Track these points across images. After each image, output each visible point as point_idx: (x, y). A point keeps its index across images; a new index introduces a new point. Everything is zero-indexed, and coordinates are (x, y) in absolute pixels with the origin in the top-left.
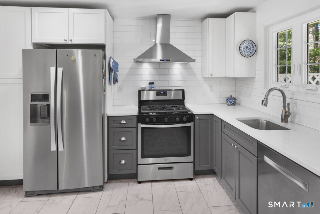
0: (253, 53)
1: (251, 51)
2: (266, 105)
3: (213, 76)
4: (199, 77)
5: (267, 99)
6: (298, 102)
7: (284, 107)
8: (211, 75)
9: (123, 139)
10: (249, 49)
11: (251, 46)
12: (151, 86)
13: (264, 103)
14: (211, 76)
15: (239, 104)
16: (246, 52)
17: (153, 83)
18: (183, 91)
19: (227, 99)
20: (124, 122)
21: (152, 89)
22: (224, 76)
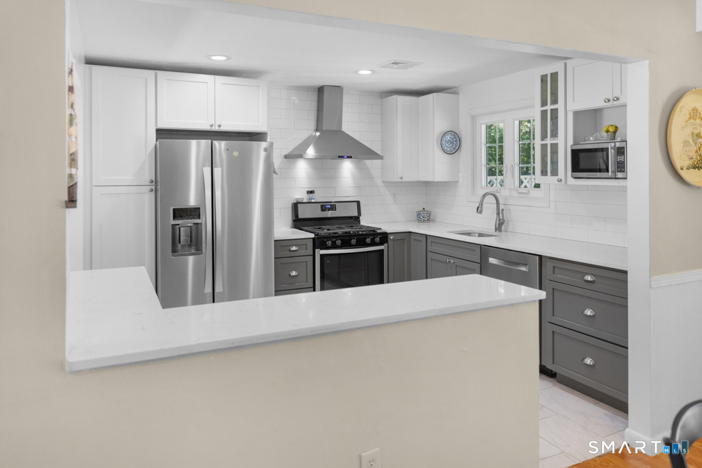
0: (457, 148)
1: (454, 146)
2: (481, 212)
3: (404, 180)
4: (379, 182)
5: (482, 205)
6: (512, 207)
7: (498, 214)
8: (401, 178)
9: (294, 273)
10: (452, 143)
11: (454, 139)
12: (311, 195)
13: (479, 210)
14: (400, 180)
15: (434, 221)
16: (447, 147)
17: (312, 192)
18: (358, 203)
19: (419, 214)
20: (294, 248)
21: (313, 201)
22: (417, 179)
